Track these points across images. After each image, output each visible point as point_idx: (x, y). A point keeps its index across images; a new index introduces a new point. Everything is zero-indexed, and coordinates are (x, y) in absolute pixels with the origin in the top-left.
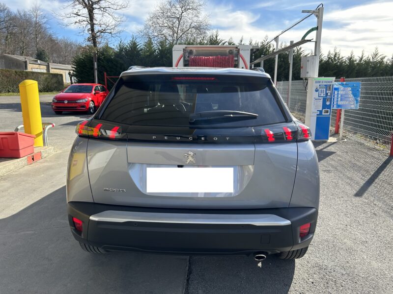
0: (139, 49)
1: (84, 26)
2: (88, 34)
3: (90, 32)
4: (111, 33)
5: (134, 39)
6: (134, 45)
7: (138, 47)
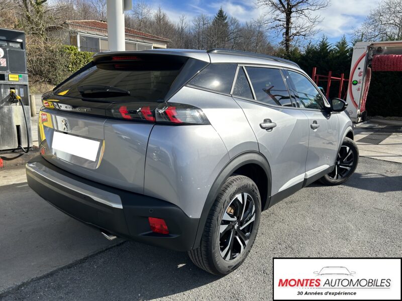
0: (329, 50)
1: (279, 30)
2: (282, 38)
3: (285, 36)
4: (305, 35)
5: (325, 40)
6: (324, 46)
7: (328, 48)
